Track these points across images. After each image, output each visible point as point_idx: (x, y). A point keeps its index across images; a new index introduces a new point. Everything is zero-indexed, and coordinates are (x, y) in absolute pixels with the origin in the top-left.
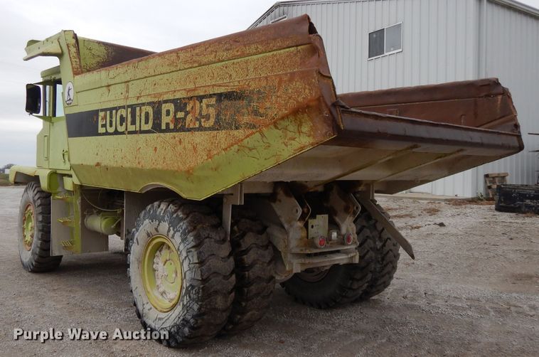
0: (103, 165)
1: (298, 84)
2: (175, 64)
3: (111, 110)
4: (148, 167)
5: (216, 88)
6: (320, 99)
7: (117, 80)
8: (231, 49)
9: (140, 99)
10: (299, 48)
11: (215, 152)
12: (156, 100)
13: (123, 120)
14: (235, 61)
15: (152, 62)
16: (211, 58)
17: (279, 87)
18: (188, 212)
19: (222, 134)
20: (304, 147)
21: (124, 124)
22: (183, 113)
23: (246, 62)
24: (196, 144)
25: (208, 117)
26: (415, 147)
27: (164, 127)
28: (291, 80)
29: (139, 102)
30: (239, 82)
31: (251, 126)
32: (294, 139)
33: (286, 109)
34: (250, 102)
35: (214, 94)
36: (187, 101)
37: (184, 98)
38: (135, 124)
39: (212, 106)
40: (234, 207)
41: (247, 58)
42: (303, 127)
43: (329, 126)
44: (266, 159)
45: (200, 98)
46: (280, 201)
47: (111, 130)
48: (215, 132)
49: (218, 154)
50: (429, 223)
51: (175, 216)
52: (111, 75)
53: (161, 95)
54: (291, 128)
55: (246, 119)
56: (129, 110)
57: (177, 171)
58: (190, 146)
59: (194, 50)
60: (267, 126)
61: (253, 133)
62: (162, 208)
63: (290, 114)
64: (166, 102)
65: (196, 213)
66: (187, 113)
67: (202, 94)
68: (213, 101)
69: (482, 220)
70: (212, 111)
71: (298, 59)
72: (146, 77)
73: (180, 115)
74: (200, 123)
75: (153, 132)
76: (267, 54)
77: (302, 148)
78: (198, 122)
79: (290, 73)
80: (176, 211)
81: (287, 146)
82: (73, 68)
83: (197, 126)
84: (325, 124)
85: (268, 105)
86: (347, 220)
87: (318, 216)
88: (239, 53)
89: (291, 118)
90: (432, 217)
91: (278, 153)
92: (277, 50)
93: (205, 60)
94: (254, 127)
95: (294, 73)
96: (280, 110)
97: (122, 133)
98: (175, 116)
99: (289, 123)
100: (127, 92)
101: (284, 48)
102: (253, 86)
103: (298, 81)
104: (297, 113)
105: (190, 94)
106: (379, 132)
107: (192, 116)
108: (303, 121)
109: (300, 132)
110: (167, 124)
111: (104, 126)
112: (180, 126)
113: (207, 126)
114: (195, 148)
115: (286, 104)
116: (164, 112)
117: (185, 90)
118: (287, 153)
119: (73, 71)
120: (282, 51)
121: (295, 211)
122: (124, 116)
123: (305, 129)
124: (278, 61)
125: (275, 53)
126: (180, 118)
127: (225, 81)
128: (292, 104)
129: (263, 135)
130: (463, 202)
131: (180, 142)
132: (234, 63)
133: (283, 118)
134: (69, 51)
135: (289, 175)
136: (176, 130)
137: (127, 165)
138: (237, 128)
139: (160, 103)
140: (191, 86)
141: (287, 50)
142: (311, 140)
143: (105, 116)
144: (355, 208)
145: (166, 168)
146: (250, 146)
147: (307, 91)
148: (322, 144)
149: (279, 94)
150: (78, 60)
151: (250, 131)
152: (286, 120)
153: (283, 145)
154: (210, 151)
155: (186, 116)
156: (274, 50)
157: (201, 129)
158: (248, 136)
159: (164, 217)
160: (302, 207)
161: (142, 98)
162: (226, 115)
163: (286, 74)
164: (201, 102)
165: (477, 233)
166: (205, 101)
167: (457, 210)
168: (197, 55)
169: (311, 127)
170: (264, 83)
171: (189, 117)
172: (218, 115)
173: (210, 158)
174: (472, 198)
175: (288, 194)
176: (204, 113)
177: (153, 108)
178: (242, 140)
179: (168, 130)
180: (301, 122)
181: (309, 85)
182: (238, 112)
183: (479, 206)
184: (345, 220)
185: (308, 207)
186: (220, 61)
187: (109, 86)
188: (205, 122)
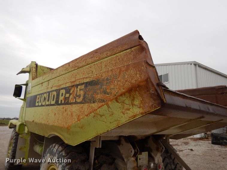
0: (35, 122)
1: (132, 72)
2: (68, 69)
3: (41, 94)
4: (51, 124)
5: (85, 79)
6: (148, 80)
7: (45, 80)
8: (94, 57)
9: (52, 88)
10: (132, 49)
11: (82, 117)
12: (58, 88)
13: (45, 99)
14: (95, 63)
15: (59, 70)
16: (84, 63)
17: (119, 75)
18: (68, 152)
19: (86, 106)
20: (136, 115)
21: (45, 101)
22: (69, 94)
23: (101, 63)
24: (73, 112)
25: (79, 96)
26: (203, 117)
27: (60, 102)
28: (127, 70)
29: (52, 90)
30: (96, 74)
31: (102, 101)
32: (129, 110)
33: (124, 89)
34: (102, 86)
35: (84, 83)
36: (71, 88)
37: (70, 86)
38: (49, 101)
39: (82, 89)
40: (96, 149)
41: (102, 60)
42: (135, 101)
43: (154, 100)
44: (110, 123)
45: (77, 86)
46: (122, 145)
47: (40, 104)
48: (83, 105)
49: (83, 118)
50: (186, 148)
51: (61, 154)
52: (44, 78)
53: (60, 85)
54: (127, 102)
55: (99, 96)
56: (48, 94)
57: (63, 127)
58: (70, 113)
59: (76, 61)
60: (111, 100)
61: (103, 105)
62: (56, 148)
63: (126, 92)
64: (62, 89)
65: (73, 152)
66: (70, 94)
67: (78, 83)
68: (83, 87)
69: (208, 148)
70: (82, 93)
71: (132, 56)
72: (56, 77)
73: (67, 95)
74: (76, 100)
75: (55, 105)
76: (113, 56)
77: (135, 116)
78: (75, 99)
79: (126, 65)
80: (62, 151)
81: (124, 114)
82: (32, 77)
83: (74, 101)
84: (151, 99)
85: (112, 87)
86: (158, 155)
87: (143, 153)
88: (97, 58)
89: (127, 95)
90: (187, 146)
91: (118, 119)
92: (118, 53)
93: (81, 65)
94: (104, 101)
95: (129, 65)
96: (120, 89)
97: (44, 106)
98: (65, 96)
99: (126, 98)
100: (48, 85)
101: (123, 51)
102: (104, 76)
103: (132, 69)
104: (131, 91)
105: (73, 84)
106: (187, 107)
107: (73, 96)
108: (135, 96)
109: (133, 105)
110: (61, 101)
111: (38, 102)
112: (66, 101)
113: (79, 101)
114: (72, 114)
115: (124, 85)
116: (61, 94)
117: (70, 82)
118: (124, 119)
119: (32, 78)
120: (122, 53)
121: (130, 151)
122: (46, 97)
123: (137, 102)
124: (119, 59)
125: (117, 55)
126: (67, 97)
127: (89, 75)
128: (128, 85)
129: (109, 107)
130: (197, 139)
131: (66, 110)
132: (94, 65)
133: (121, 95)
134: (32, 69)
135: (127, 132)
136: (65, 104)
137: (43, 122)
138: (94, 102)
139: (59, 90)
140: (73, 80)
141: (125, 51)
142: (141, 110)
143: (39, 97)
144: (161, 148)
145: (58, 125)
146: (101, 114)
147: (138, 75)
148: (149, 113)
149: (119, 79)
150: (35, 74)
151: (101, 104)
152: (123, 96)
153: (122, 113)
154: (79, 116)
155: (70, 96)
156: (117, 53)
157: (76, 103)
158: (99, 107)
159: (55, 154)
160: (134, 149)
161: (53, 88)
162: (88, 95)
163: (124, 66)
164: (77, 88)
165: (208, 155)
166: (79, 87)
167: (196, 143)
168: (77, 63)
169: (141, 101)
170: (110, 74)
171: (71, 96)
172: (85, 95)
173: (79, 120)
174: (200, 138)
175: (127, 141)
176: (78, 94)
177: (57, 92)
178: (96, 110)
179: (61, 104)
180: (134, 98)
181: (139, 71)
182: (95, 92)
183: (204, 141)
184: (157, 154)
185: (137, 149)
186: (88, 64)
187: (42, 83)
188: (78, 99)
